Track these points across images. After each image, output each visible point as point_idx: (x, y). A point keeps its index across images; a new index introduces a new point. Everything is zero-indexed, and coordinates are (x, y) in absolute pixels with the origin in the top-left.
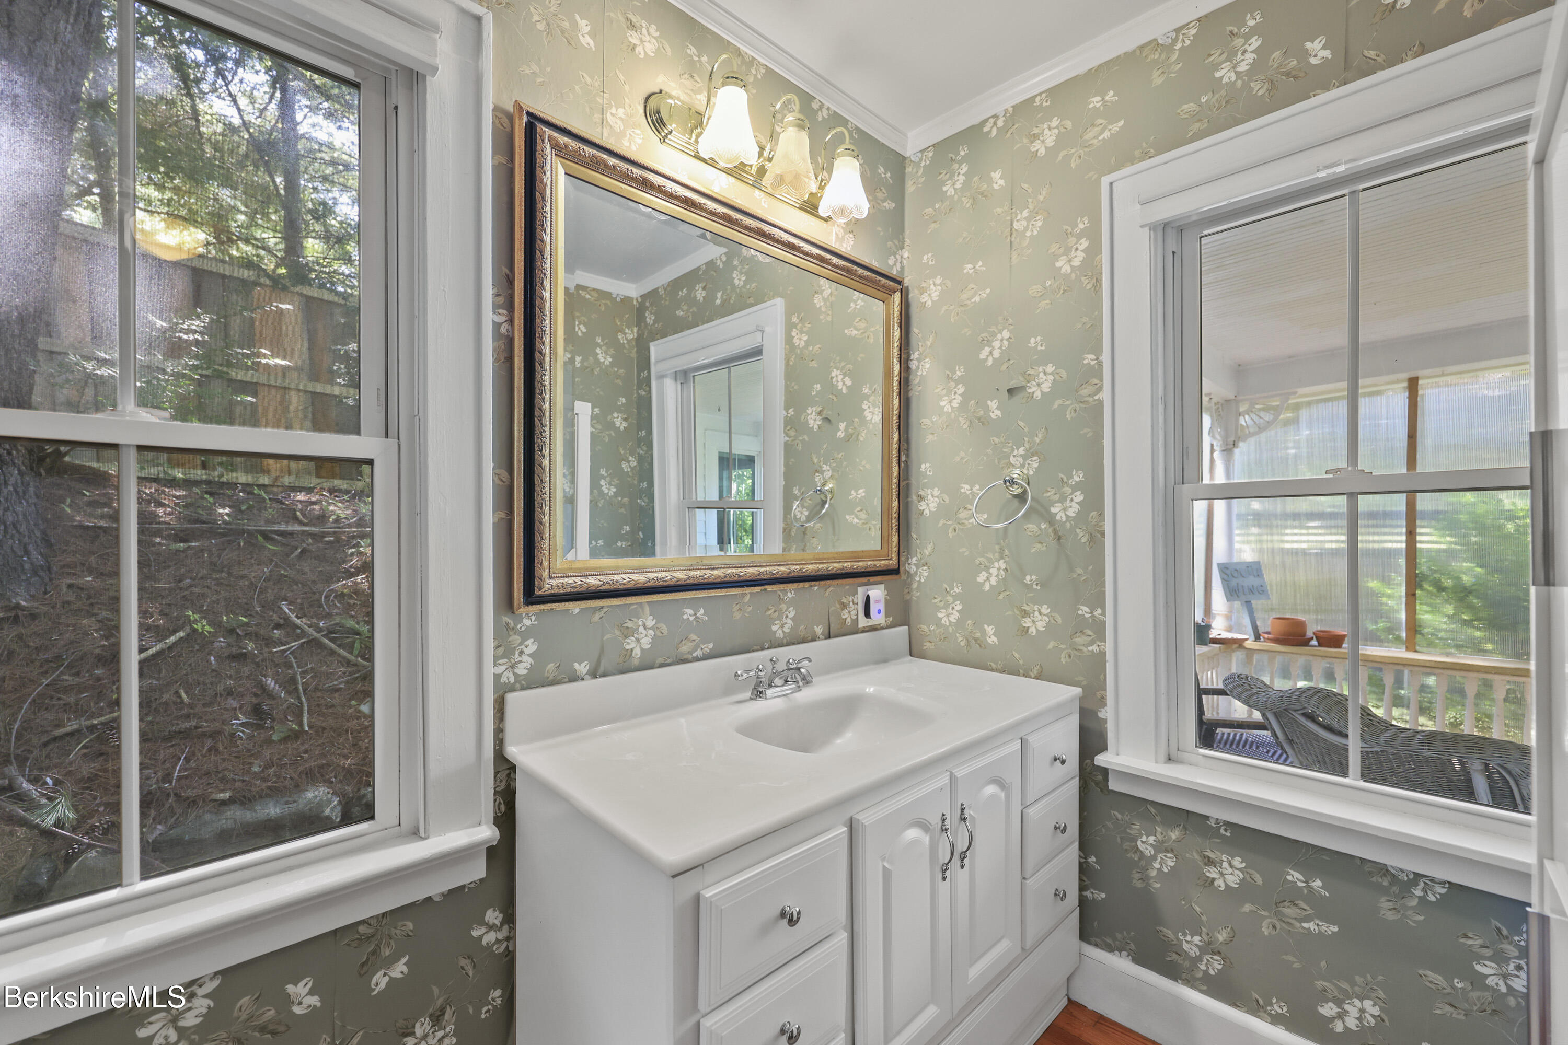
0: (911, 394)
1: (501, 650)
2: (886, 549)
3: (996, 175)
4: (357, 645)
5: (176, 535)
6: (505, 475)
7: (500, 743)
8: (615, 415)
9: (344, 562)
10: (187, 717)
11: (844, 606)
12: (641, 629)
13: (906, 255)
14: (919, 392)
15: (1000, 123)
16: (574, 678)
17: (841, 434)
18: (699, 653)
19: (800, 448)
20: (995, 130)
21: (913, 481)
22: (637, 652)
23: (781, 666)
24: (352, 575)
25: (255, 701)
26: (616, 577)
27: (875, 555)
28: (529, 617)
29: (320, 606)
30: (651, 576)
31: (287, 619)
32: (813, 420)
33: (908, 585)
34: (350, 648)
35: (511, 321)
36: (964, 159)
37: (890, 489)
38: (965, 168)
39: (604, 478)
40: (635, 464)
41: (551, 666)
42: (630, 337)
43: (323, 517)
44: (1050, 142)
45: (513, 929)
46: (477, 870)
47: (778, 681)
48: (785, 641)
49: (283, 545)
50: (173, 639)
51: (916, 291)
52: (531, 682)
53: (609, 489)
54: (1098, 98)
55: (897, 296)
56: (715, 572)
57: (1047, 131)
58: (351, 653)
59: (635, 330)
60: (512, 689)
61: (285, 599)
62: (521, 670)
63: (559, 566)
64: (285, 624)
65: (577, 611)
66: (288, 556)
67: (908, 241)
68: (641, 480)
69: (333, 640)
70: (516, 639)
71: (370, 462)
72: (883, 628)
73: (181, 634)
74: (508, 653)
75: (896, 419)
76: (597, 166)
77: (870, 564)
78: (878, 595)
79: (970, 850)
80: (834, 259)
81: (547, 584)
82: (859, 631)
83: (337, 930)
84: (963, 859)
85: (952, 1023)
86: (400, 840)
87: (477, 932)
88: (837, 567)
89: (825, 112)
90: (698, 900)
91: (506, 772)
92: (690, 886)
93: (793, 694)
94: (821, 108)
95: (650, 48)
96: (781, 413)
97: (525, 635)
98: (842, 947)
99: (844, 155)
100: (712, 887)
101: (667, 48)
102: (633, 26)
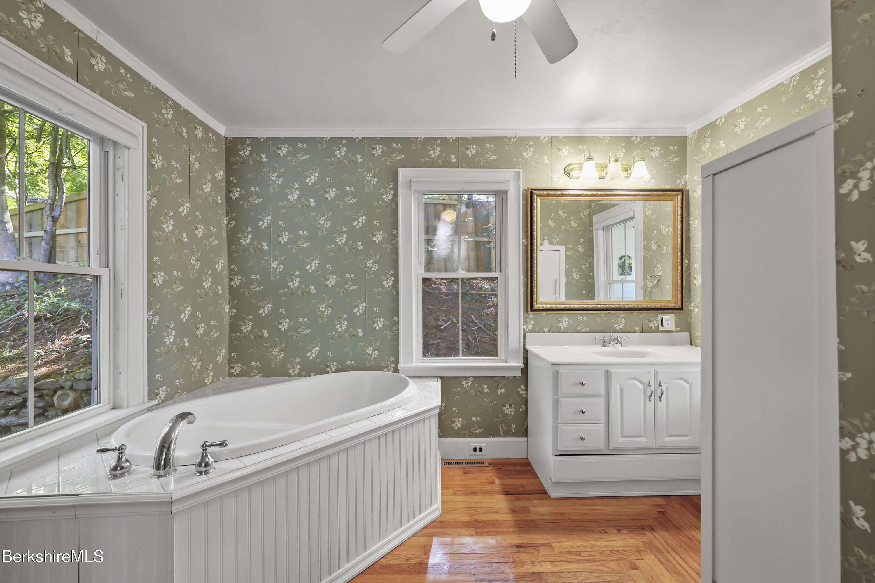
0: (690, 234)
1: (525, 322)
2: (675, 299)
3: (721, 142)
4: (491, 330)
5: (446, 294)
6: (526, 279)
7: (524, 345)
8: (579, 246)
9: (489, 303)
10: (453, 344)
11: (651, 321)
12: (564, 321)
13: (687, 177)
14: (694, 234)
15: (723, 120)
16: (544, 332)
17: (664, 252)
18: (584, 331)
19: (649, 258)
20: (721, 123)
21: (692, 271)
22: (562, 328)
23: (613, 338)
24: (490, 308)
25: (467, 342)
26: (555, 306)
27: (669, 302)
28: (532, 315)
29: (481, 317)
30: (566, 306)
31: (473, 320)
32: (654, 247)
33: (689, 315)
34: (490, 330)
35: (527, 241)
36: (709, 136)
37: (677, 275)
38: (709, 140)
39: (574, 272)
40: (588, 265)
41: (537, 328)
42: (585, 214)
43: (481, 288)
44: (742, 127)
45: (527, 392)
46: (519, 374)
47: (612, 342)
48: (620, 331)
49: (471, 297)
50: (448, 323)
51: (692, 192)
52: (532, 331)
53: (576, 276)
54: (761, 108)
55: (679, 197)
56: (589, 306)
57: (741, 123)
59: (588, 210)
60: (528, 332)
61: (472, 314)
62: (530, 328)
63: (539, 302)
64: (473, 322)
65: (544, 314)
66: (472, 301)
67: (688, 171)
68: (590, 272)
69: (485, 327)
70: (528, 320)
71: (498, 278)
72: (674, 332)
73: (450, 322)
74: (527, 323)
75: (679, 246)
76: (549, 195)
77: (663, 306)
78: (669, 319)
79: (664, 396)
80: (642, 193)
81: (536, 307)
82: (658, 331)
83: (491, 377)
84: (660, 398)
85: (655, 448)
86: (503, 362)
87: (519, 390)
88: (644, 306)
89: (638, 139)
90: (558, 371)
91: (526, 351)
92: (556, 368)
93: (619, 348)
94: (636, 139)
95: (566, 154)
96: (641, 243)
97: (531, 319)
98: (602, 400)
99: (638, 161)
100: (561, 370)
101: (572, 151)
102: (560, 150)
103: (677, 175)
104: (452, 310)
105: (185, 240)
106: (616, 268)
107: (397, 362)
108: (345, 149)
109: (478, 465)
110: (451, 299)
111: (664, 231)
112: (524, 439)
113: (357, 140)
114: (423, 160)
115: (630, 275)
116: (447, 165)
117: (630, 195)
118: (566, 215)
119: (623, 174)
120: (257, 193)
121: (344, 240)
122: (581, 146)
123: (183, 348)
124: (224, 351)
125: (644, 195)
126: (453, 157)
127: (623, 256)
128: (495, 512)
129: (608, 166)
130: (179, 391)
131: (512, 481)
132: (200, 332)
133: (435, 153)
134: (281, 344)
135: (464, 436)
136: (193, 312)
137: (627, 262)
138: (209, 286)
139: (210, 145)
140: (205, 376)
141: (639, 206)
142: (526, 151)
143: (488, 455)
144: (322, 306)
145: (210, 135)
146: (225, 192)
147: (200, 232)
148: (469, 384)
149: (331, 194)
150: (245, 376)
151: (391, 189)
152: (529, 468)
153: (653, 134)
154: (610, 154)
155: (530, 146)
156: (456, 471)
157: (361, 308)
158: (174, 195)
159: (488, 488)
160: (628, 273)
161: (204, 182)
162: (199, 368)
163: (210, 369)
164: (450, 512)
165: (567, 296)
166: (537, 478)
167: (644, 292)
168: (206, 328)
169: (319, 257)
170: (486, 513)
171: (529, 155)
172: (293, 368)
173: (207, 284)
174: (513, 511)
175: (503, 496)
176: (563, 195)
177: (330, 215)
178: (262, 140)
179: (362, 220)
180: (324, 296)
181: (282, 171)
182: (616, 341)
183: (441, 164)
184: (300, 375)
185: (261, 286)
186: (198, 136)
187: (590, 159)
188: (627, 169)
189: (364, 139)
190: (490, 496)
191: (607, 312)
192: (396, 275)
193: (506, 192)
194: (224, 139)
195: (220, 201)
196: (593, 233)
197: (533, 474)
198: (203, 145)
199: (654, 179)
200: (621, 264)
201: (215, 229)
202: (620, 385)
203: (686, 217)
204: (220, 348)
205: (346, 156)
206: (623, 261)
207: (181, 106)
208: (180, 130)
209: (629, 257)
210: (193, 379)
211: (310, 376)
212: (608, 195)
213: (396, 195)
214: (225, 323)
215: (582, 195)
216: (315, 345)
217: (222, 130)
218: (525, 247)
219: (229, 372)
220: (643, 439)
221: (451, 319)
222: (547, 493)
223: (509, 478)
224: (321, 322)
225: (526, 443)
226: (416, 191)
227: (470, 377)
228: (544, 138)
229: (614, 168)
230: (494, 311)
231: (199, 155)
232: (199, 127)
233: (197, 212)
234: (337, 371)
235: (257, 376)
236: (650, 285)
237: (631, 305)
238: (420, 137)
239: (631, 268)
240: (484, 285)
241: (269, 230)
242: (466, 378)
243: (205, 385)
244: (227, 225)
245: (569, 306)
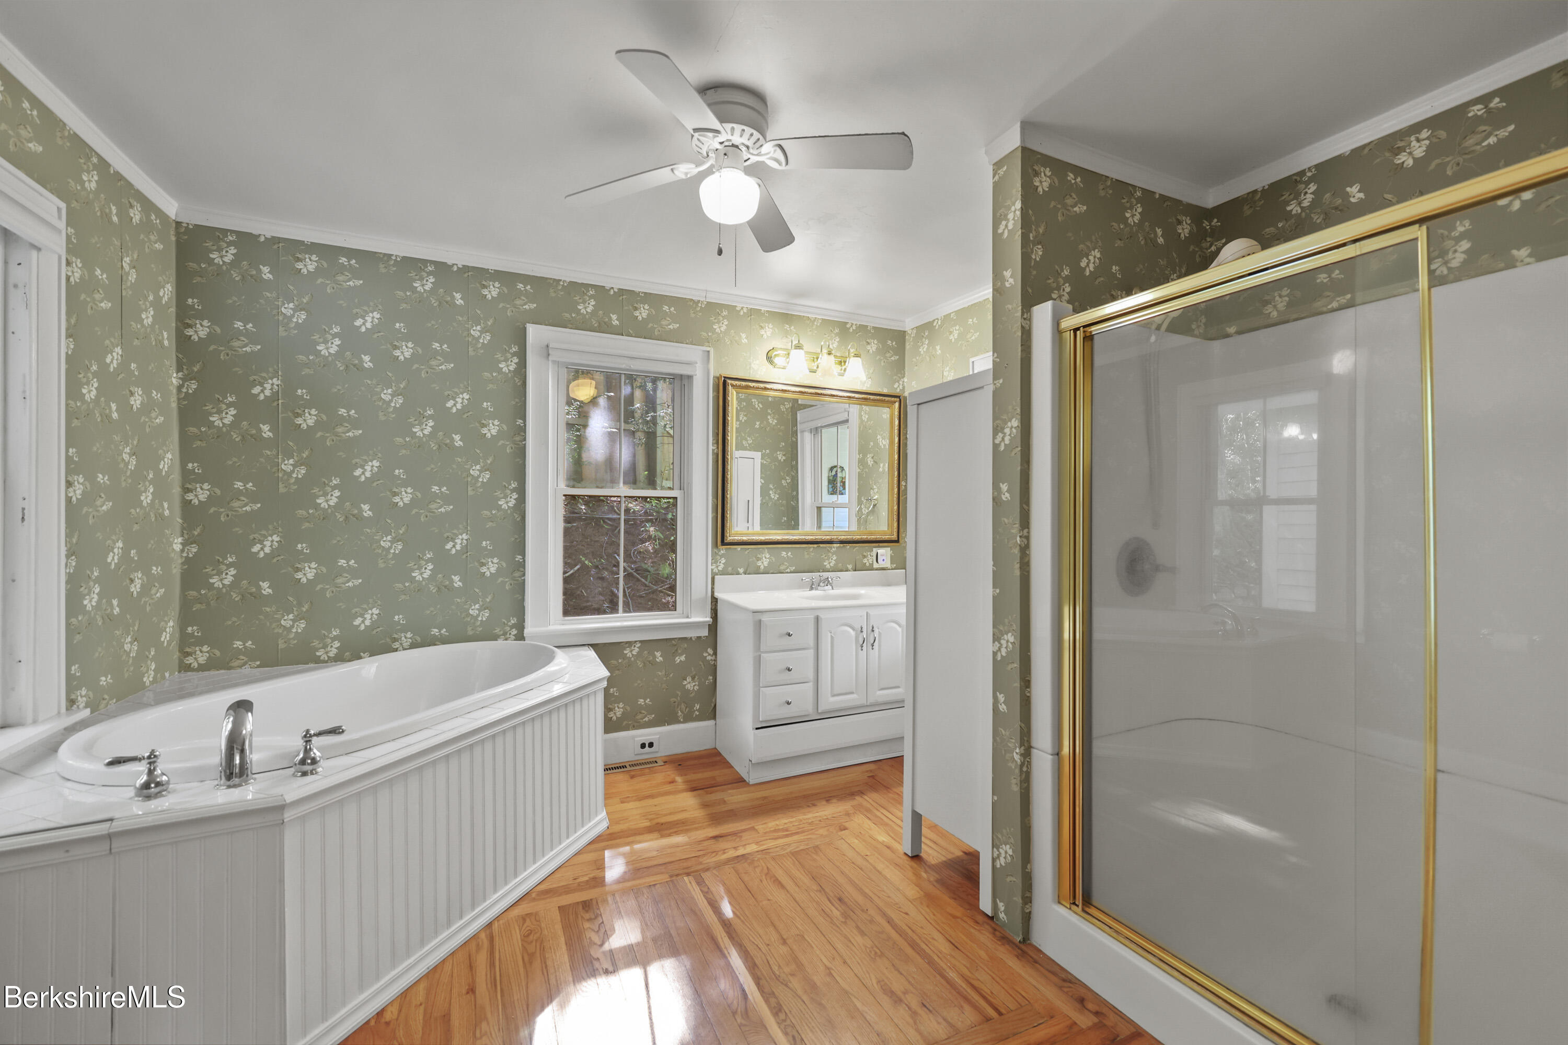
1: (714, 561)
2: (890, 530)
3: (938, 347)
6: (715, 500)
7: (713, 592)
8: (778, 453)
9: (639, 535)
11: (865, 557)
12: (764, 558)
13: (906, 380)
15: (939, 323)
16: (738, 574)
17: (881, 470)
18: (788, 570)
19: (864, 476)
20: (937, 326)
22: (762, 567)
23: (822, 578)
27: (884, 533)
28: (723, 550)
30: (767, 537)
32: (870, 462)
33: (904, 548)
34: (646, 578)
35: (718, 448)
36: (927, 337)
38: (927, 342)
40: (790, 480)
41: (730, 568)
45: (716, 657)
46: (705, 633)
47: (821, 584)
48: (831, 570)
49: (611, 525)
50: (576, 568)
52: (723, 573)
53: (774, 496)
55: (897, 405)
56: (795, 537)
57: (955, 331)
58: (646, 581)
60: (717, 575)
62: (720, 568)
63: (733, 532)
65: (739, 549)
67: (907, 373)
68: (793, 491)
69: (638, 574)
70: (718, 557)
71: (677, 498)
72: (889, 569)
73: (578, 567)
74: (716, 562)
75: (896, 465)
76: (747, 387)
77: (879, 537)
78: (884, 553)
79: (876, 644)
80: (857, 396)
81: (729, 539)
82: (872, 569)
83: (667, 639)
84: (873, 646)
85: (867, 706)
86: (684, 618)
87: (705, 654)
88: (857, 537)
89: (854, 327)
90: (760, 621)
91: (715, 600)
92: (758, 616)
93: (829, 591)
94: (852, 326)
95: (769, 333)
96: (857, 456)
97: (722, 556)
98: (811, 653)
99: (854, 357)
100: (765, 618)
101: (776, 330)
102: (762, 327)
103: (895, 377)
104: (580, 547)
105: (115, 415)
106: (825, 483)
107: (521, 626)
108: (432, 279)
109: (648, 766)
110: (577, 527)
111: (881, 443)
112: (712, 722)
113: (455, 269)
114: (567, 315)
115: (842, 494)
116: (604, 328)
117: (844, 397)
118: (761, 406)
119: (837, 369)
120: (247, 333)
121: (429, 429)
122: (787, 326)
123: (110, 617)
124: (171, 624)
125: (859, 398)
126: (614, 317)
127: (835, 467)
128: (682, 811)
129: (820, 356)
130: (106, 697)
131: (699, 776)
132: (135, 588)
133: (587, 307)
134: (300, 605)
135: (626, 728)
136: (126, 551)
137: (839, 475)
138: (149, 502)
139: (152, 237)
140: (143, 669)
141: (854, 409)
142: (718, 322)
143: (662, 751)
144: (385, 539)
145: (153, 217)
146: (174, 325)
147: (136, 401)
148: (634, 653)
149: (405, 352)
150: (218, 668)
151: (514, 354)
152: (718, 758)
153: (871, 324)
154: (822, 343)
155: (724, 317)
156: (619, 777)
157: (458, 541)
158: (99, 333)
159: (669, 788)
160: (840, 491)
161: (144, 307)
162: (134, 655)
163: (151, 657)
164: (621, 822)
165: (763, 525)
166: (732, 767)
167: (858, 520)
168: (145, 581)
169: (380, 455)
170: (671, 814)
171: (722, 329)
172: (325, 647)
173: (146, 498)
174: (705, 805)
175: (690, 793)
176: (766, 389)
177: (402, 386)
178: (262, 239)
179: (463, 399)
180: (389, 521)
181: (305, 301)
182: (827, 582)
183: (596, 325)
184: (339, 659)
185: (256, 503)
186: (134, 220)
187: (798, 347)
188: (842, 362)
189: (466, 269)
190: (671, 797)
191: (815, 546)
192: (521, 491)
193: (690, 378)
194: (174, 225)
195: (166, 343)
196: (797, 435)
197: (726, 764)
198: (142, 236)
199: (870, 379)
200: (831, 478)
201: (159, 395)
202: (831, 633)
203: (903, 430)
204: (166, 619)
205: (433, 291)
206: (834, 473)
207: (109, 165)
208: (107, 211)
209: (842, 469)
210: (126, 675)
211: (360, 658)
212: (819, 394)
213: (522, 364)
214: (174, 571)
215: (789, 391)
216: (370, 605)
217: (171, 207)
218: (715, 456)
219: (181, 662)
220: (854, 696)
221: (580, 561)
222: (745, 781)
223: (694, 773)
224: (382, 565)
225: (714, 726)
226: (554, 362)
227: (636, 641)
228: (742, 308)
229: (827, 361)
230: (650, 548)
231: (135, 256)
232: (135, 203)
233: (132, 364)
234: (413, 646)
235: (247, 666)
236: (865, 511)
237: (843, 537)
238: (563, 279)
239: (844, 483)
240: (632, 505)
241: (275, 404)
242: (630, 644)
243: (143, 687)
244: (179, 388)
245: (771, 537)
